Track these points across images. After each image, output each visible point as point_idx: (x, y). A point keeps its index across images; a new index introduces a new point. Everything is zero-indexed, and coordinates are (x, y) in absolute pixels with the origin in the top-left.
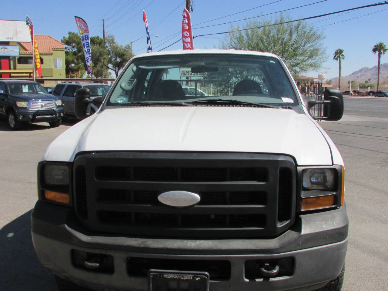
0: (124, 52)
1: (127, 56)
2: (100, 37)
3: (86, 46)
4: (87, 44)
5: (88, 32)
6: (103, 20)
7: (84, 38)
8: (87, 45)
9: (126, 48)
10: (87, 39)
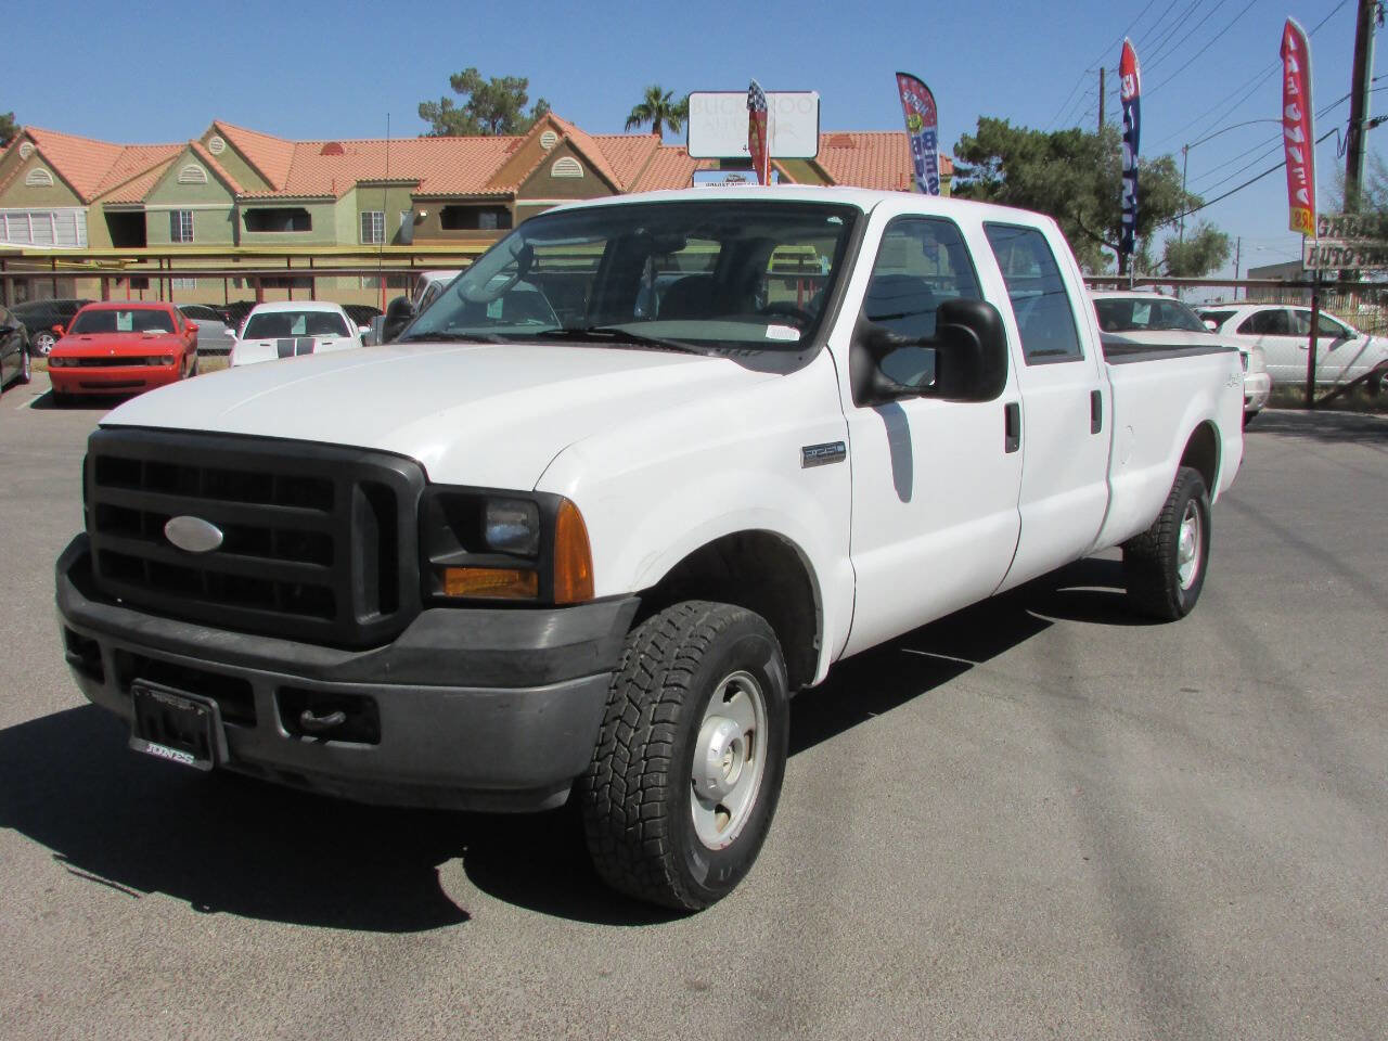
0: (1147, 182)
1: (1159, 197)
2: (1084, 132)
3: (926, 167)
4: (930, 160)
5: (935, 123)
6: (1102, 70)
7: (922, 141)
8: (928, 164)
9: (1158, 167)
10: (930, 144)
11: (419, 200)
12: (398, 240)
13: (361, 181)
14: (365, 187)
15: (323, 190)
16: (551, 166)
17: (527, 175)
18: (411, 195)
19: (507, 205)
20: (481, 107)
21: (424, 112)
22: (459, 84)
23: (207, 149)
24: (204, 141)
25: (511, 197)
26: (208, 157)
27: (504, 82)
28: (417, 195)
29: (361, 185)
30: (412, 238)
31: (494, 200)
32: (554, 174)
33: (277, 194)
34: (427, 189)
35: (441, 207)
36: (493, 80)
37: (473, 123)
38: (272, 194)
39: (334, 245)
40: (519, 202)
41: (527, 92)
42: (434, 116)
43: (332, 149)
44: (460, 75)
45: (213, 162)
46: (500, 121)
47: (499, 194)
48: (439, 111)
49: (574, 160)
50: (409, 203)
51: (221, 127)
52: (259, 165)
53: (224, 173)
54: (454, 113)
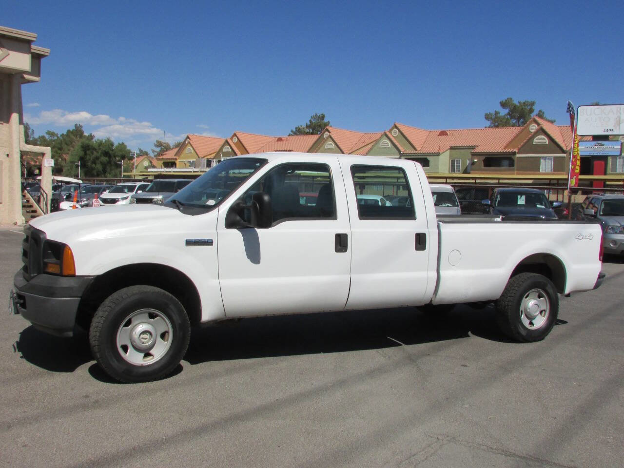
11: (474, 155)
12: (465, 172)
13: (452, 147)
14: (453, 149)
15: (435, 150)
16: (534, 139)
17: (522, 144)
18: (471, 153)
19: (513, 157)
20: (513, 115)
21: (487, 117)
22: (504, 105)
23: (391, 134)
24: (390, 131)
25: (514, 153)
26: (391, 137)
27: (524, 103)
28: (473, 152)
29: (452, 148)
30: (471, 171)
31: (507, 155)
32: (534, 143)
33: (417, 152)
34: (478, 150)
35: (483, 158)
36: (519, 103)
37: (508, 121)
38: (415, 152)
39: (438, 173)
40: (518, 155)
41: (534, 107)
42: (491, 118)
43: (443, 133)
44: (504, 101)
45: (393, 139)
46: (522, 120)
47: (509, 152)
48: (494, 116)
49: (545, 138)
50: (470, 156)
51: (398, 126)
52: (411, 140)
53: (397, 144)
54: (500, 117)
